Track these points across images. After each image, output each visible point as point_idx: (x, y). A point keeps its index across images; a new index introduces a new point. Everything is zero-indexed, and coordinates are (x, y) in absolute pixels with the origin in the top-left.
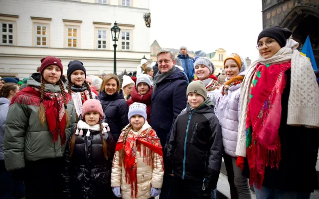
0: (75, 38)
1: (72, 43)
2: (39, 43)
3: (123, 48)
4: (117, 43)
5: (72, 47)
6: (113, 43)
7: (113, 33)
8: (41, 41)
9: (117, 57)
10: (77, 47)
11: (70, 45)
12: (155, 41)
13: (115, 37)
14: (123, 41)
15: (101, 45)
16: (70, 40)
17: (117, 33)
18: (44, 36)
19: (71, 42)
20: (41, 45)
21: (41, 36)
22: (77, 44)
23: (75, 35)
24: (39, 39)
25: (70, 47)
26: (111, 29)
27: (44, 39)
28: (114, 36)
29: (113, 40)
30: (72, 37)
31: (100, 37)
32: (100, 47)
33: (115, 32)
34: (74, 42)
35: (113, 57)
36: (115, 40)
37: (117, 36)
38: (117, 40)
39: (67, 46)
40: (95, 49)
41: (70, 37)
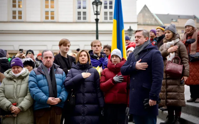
0: (52, 10)
1: (50, 16)
2: (14, 17)
3: (106, 18)
4: (99, 17)
5: (50, 20)
6: (95, 17)
7: (95, 6)
8: (17, 15)
9: (99, 29)
10: (55, 20)
11: (47, 18)
12: (145, 6)
13: (97, 11)
14: (106, 10)
15: (81, 16)
16: (47, 13)
17: (99, 6)
18: (20, 9)
19: (48, 14)
20: (17, 19)
21: (17, 9)
22: (55, 16)
23: (52, 7)
24: (14, 12)
25: (47, 20)
26: (93, 3)
27: (20, 12)
28: (95, 10)
29: (95, 14)
30: (50, 10)
31: (80, 8)
32: (79, 18)
33: (97, 6)
34: (51, 14)
35: (95, 29)
36: (97, 14)
37: (99, 10)
38: (99, 14)
39: (44, 20)
40: (75, 21)
41: (47, 10)
